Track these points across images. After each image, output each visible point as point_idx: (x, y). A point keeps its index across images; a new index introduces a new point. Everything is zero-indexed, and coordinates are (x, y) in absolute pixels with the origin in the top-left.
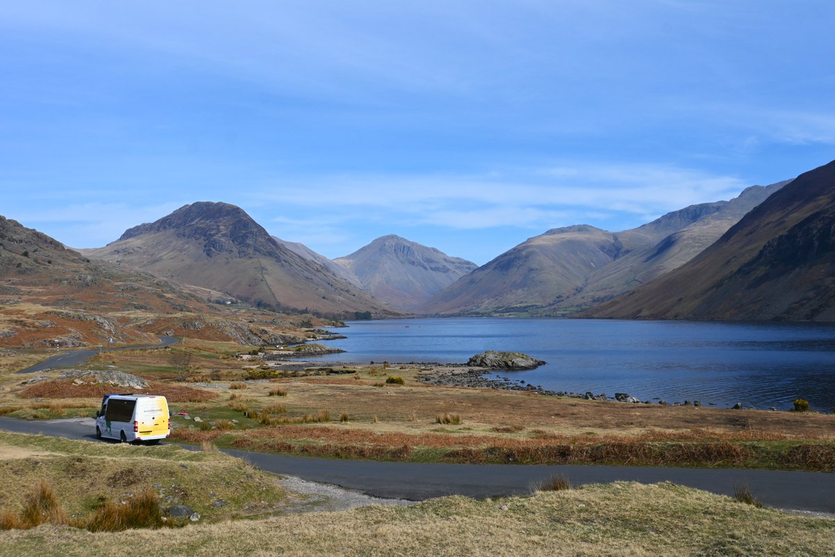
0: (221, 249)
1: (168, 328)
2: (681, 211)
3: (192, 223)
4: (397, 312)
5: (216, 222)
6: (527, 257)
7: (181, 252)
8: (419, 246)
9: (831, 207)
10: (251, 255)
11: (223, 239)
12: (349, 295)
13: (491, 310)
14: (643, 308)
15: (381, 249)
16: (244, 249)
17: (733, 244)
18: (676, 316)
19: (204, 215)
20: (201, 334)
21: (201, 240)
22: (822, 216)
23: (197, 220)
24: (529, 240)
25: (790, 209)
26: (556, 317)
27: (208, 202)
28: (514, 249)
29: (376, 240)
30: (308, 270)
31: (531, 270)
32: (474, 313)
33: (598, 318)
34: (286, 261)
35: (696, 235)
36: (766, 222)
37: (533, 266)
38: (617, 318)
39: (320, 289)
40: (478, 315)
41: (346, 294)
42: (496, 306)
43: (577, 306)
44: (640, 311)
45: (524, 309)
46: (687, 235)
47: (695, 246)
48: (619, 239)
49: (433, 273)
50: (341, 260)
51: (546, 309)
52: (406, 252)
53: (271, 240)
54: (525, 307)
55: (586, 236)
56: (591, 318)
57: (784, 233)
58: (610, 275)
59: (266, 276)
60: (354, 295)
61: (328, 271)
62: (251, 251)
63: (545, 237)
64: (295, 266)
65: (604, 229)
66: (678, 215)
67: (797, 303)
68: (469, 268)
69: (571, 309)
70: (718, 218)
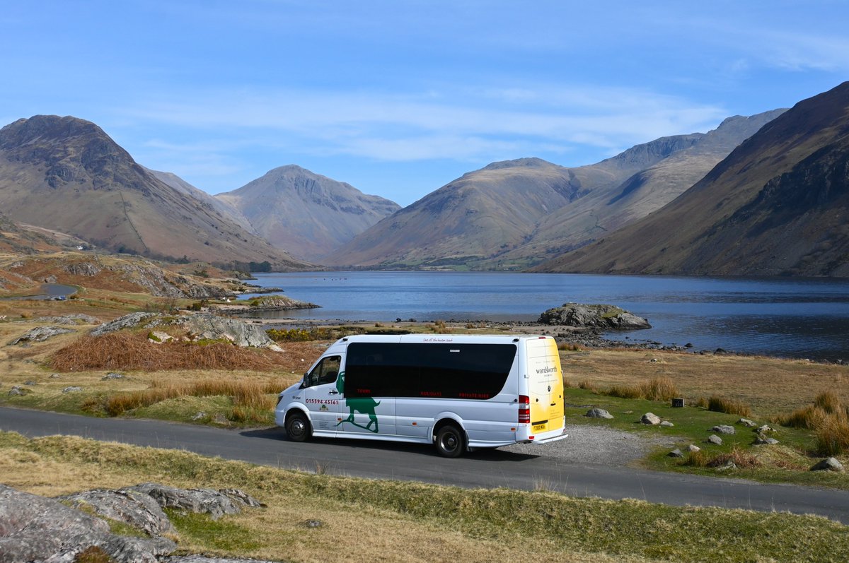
0: (70, 177)
1: (47, 273)
2: (649, 144)
3: (29, 143)
4: (301, 262)
5: (63, 142)
6: (464, 196)
7: (14, 180)
8: (327, 180)
9: (843, 141)
10: (110, 186)
11: (72, 165)
12: (239, 241)
13: (419, 262)
14: (616, 260)
15: (277, 183)
16: (101, 178)
17: (722, 183)
18: (660, 271)
19: (46, 132)
20: (97, 281)
21: (40, 166)
22: (833, 151)
23: (36, 139)
24: (466, 176)
25: (790, 142)
26: (502, 271)
27: (51, 116)
28: (448, 186)
29: (272, 171)
30: (185, 207)
31: (469, 212)
32: (398, 266)
33: (560, 272)
34: (156, 195)
35: (670, 172)
36: (762, 158)
37: (472, 208)
38: (584, 273)
39: (202, 232)
40: (404, 268)
41: (236, 239)
42: (425, 257)
43: (528, 257)
44: (613, 264)
45: (461, 261)
46: (658, 173)
47: (669, 187)
48: (576, 176)
49: (345, 214)
50: (225, 197)
51: (489, 261)
52: (309, 187)
53: (137, 168)
54: (463, 259)
55: (538, 172)
56: (552, 272)
57: (789, 170)
58: (567, 220)
59: (130, 214)
60: (246, 241)
61: (210, 209)
62: (110, 181)
63: (486, 171)
64: (169, 202)
65: (558, 164)
66: (647, 147)
67: (809, 255)
68: (389, 209)
69: (520, 261)
70: (695, 154)
